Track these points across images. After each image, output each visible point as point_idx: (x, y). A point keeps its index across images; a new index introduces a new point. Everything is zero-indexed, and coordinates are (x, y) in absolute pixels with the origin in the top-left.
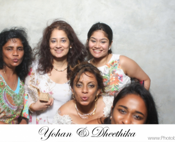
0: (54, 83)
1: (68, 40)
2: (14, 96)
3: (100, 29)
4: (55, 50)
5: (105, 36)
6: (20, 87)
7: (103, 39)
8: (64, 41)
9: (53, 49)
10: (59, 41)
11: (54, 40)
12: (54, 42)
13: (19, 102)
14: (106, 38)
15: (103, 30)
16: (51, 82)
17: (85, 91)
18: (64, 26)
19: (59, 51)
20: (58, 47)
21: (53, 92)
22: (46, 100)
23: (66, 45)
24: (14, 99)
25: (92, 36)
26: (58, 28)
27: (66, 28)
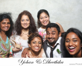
0: (22, 39)
1: (29, 20)
2: (6, 44)
3: (43, 12)
4: (24, 25)
5: (46, 14)
6: (8, 40)
7: (46, 16)
8: (27, 20)
9: (23, 24)
10: (25, 20)
11: (23, 20)
12: (23, 21)
13: (8, 47)
14: (47, 15)
15: (44, 12)
16: (21, 39)
17: (38, 45)
18: (28, 13)
19: (26, 25)
20: (25, 23)
21: (21, 44)
22: (19, 48)
23: (28, 22)
24: (6, 46)
25: (40, 17)
26: (25, 14)
27: (28, 14)
